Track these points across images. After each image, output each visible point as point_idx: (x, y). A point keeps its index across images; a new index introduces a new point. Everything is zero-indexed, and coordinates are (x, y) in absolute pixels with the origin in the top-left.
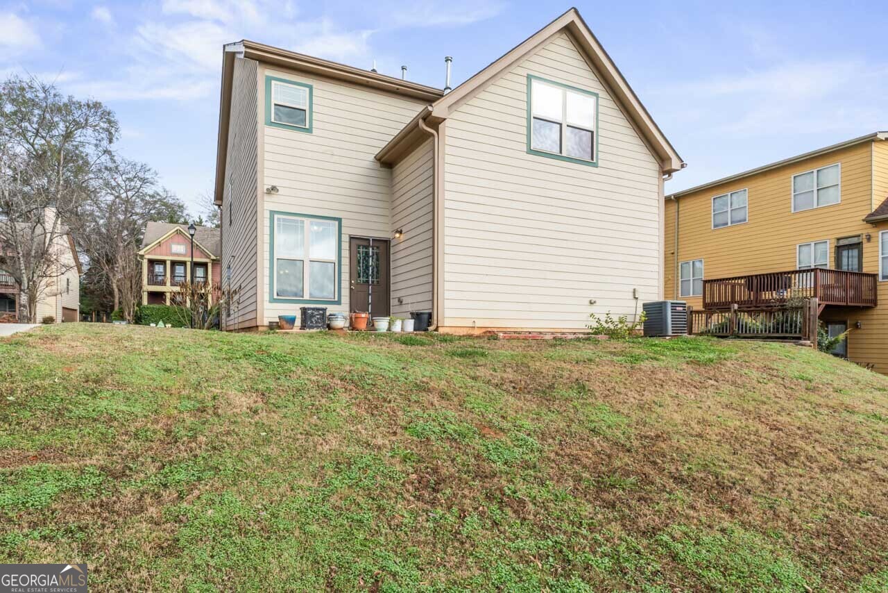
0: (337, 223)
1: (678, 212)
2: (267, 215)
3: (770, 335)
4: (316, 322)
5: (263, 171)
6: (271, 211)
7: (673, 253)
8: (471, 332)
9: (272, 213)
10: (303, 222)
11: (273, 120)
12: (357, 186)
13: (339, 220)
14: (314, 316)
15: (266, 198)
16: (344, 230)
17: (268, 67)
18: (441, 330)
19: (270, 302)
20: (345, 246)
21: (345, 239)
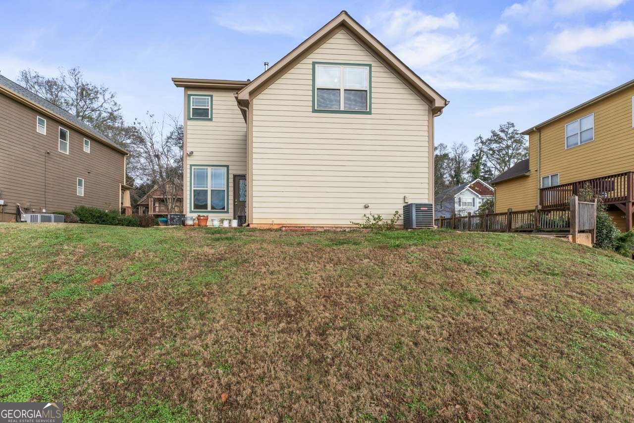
0: (226, 168)
1: (540, 139)
2: (188, 167)
3: (563, 229)
4: (176, 222)
5: (186, 144)
6: (191, 165)
7: (536, 171)
8: (271, 227)
9: (191, 166)
10: (207, 169)
11: (191, 117)
12: (235, 146)
13: (227, 166)
14: (175, 219)
15: (188, 158)
16: (230, 172)
17: (189, 89)
18: (251, 226)
19: (190, 213)
20: (231, 180)
21: (231, 176)
